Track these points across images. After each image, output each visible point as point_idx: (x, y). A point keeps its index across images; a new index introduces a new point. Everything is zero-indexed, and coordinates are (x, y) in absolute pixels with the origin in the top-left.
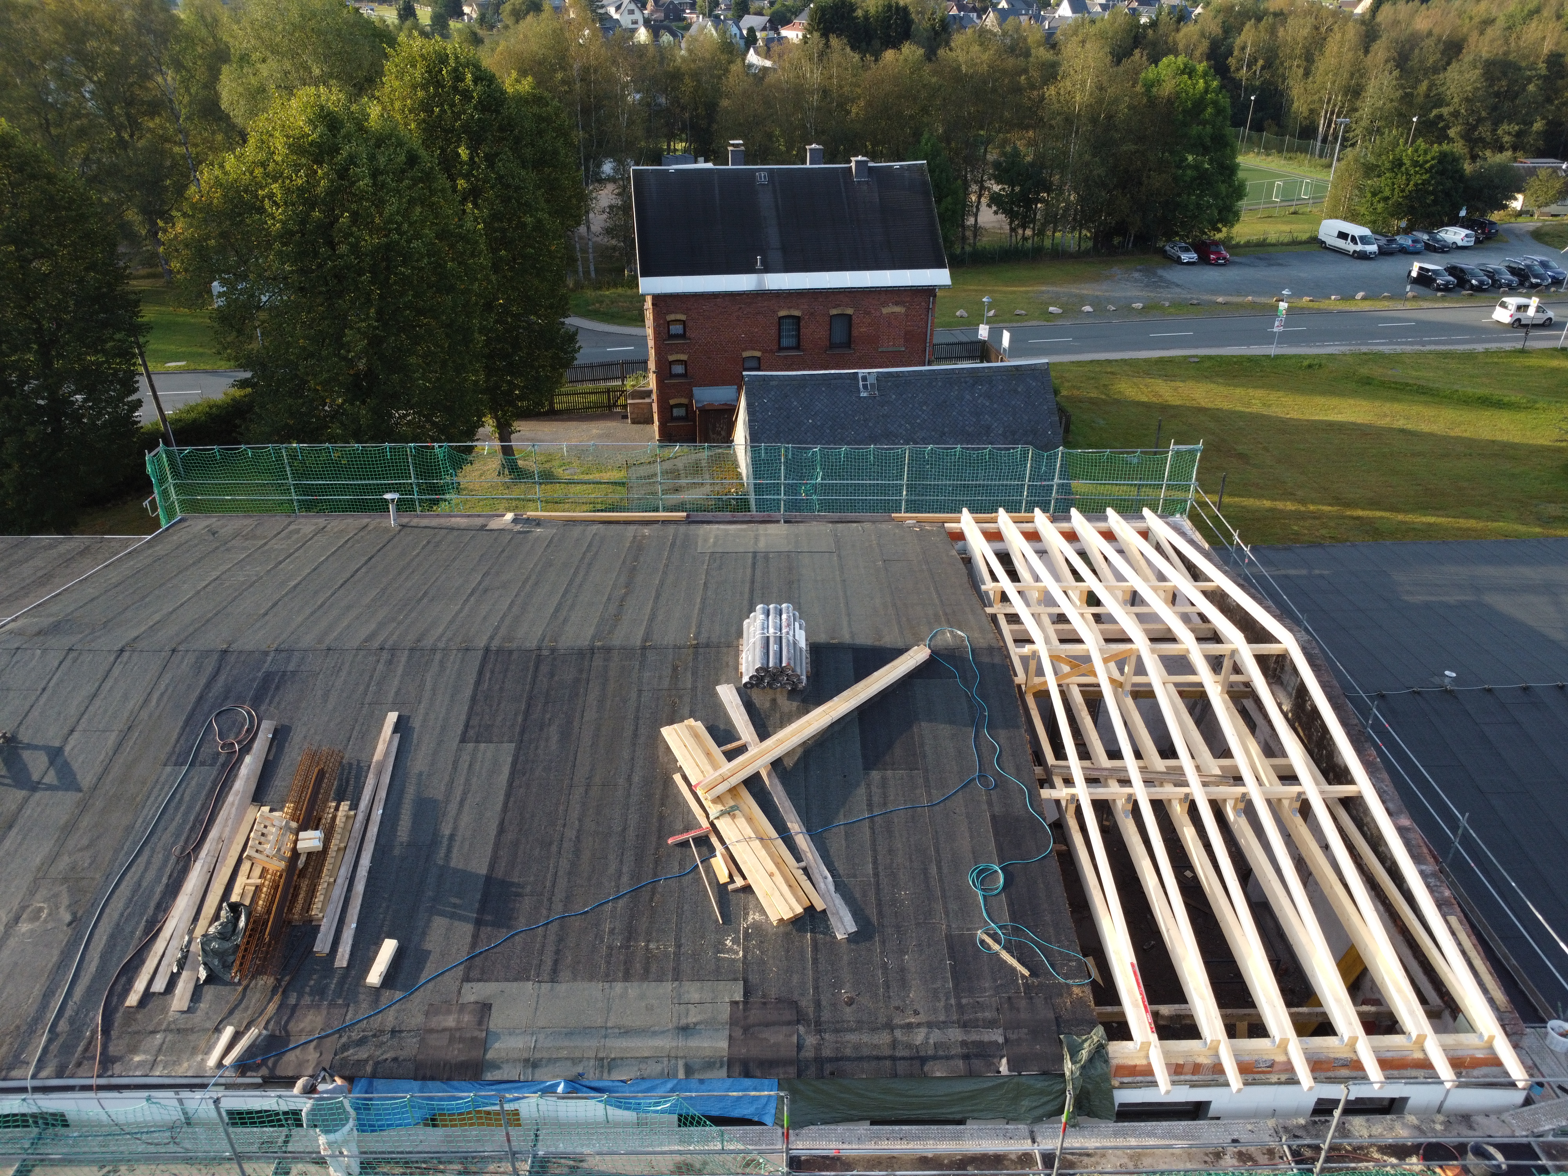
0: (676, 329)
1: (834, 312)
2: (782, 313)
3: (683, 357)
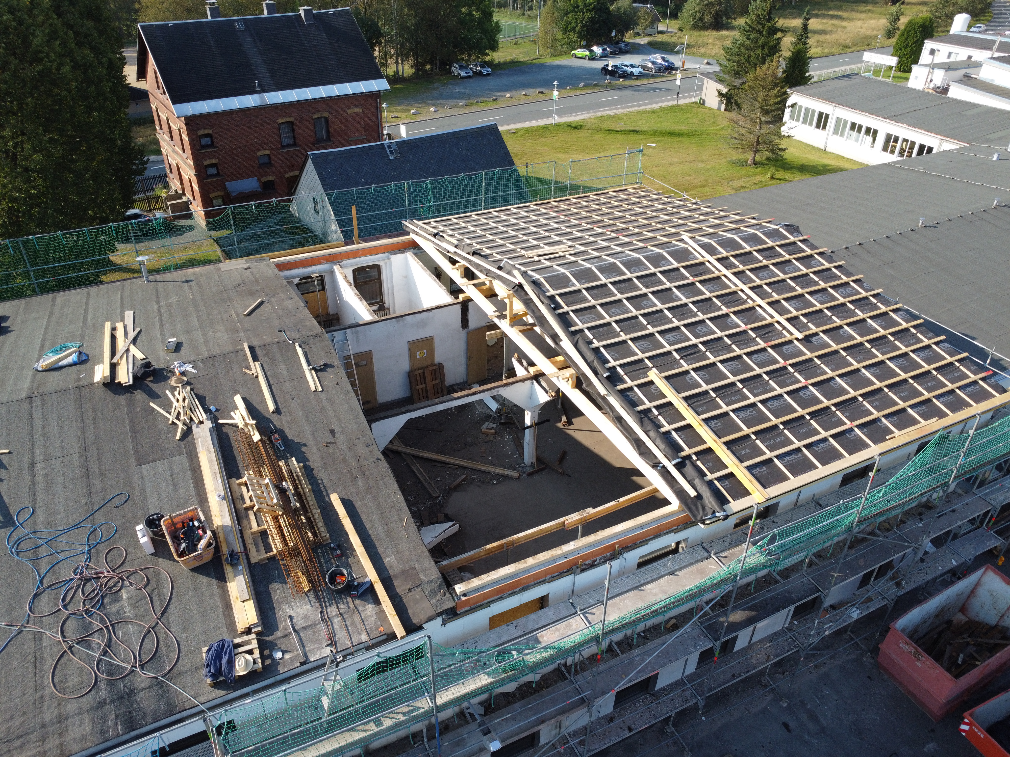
0: (206, 141)
1: (316, 116)
2: (281, 121)
3: (215, 161)
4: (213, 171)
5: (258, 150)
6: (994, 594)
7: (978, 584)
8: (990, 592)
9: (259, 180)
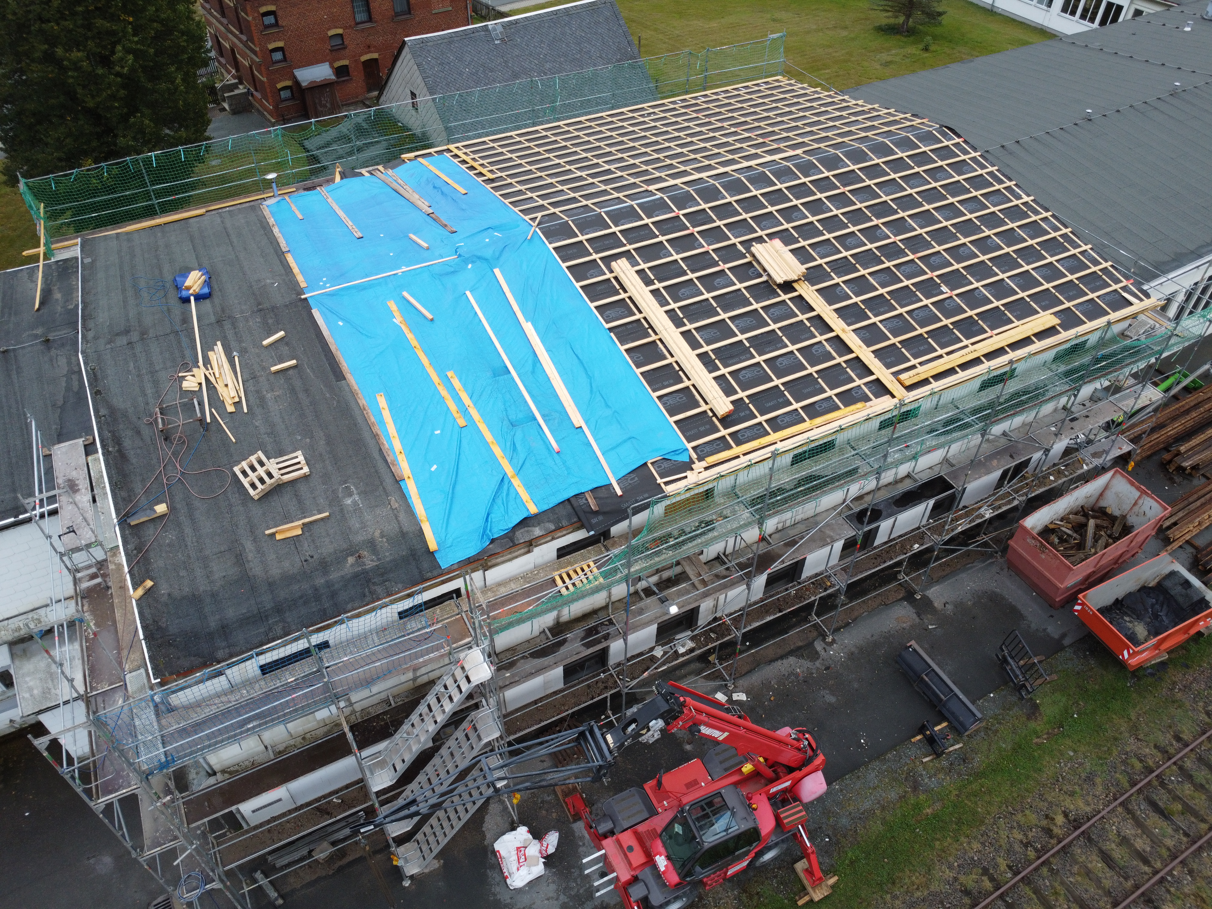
0: (269, 20)
3: (280, 44)
4: (278, 56)
5: (329, 29)
6: (1120, 495)
7: (1106, 487)
8: (1117, 494)
9: (332, 66)
